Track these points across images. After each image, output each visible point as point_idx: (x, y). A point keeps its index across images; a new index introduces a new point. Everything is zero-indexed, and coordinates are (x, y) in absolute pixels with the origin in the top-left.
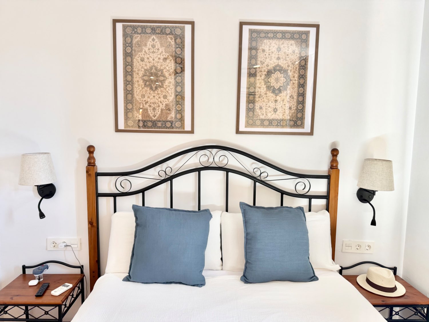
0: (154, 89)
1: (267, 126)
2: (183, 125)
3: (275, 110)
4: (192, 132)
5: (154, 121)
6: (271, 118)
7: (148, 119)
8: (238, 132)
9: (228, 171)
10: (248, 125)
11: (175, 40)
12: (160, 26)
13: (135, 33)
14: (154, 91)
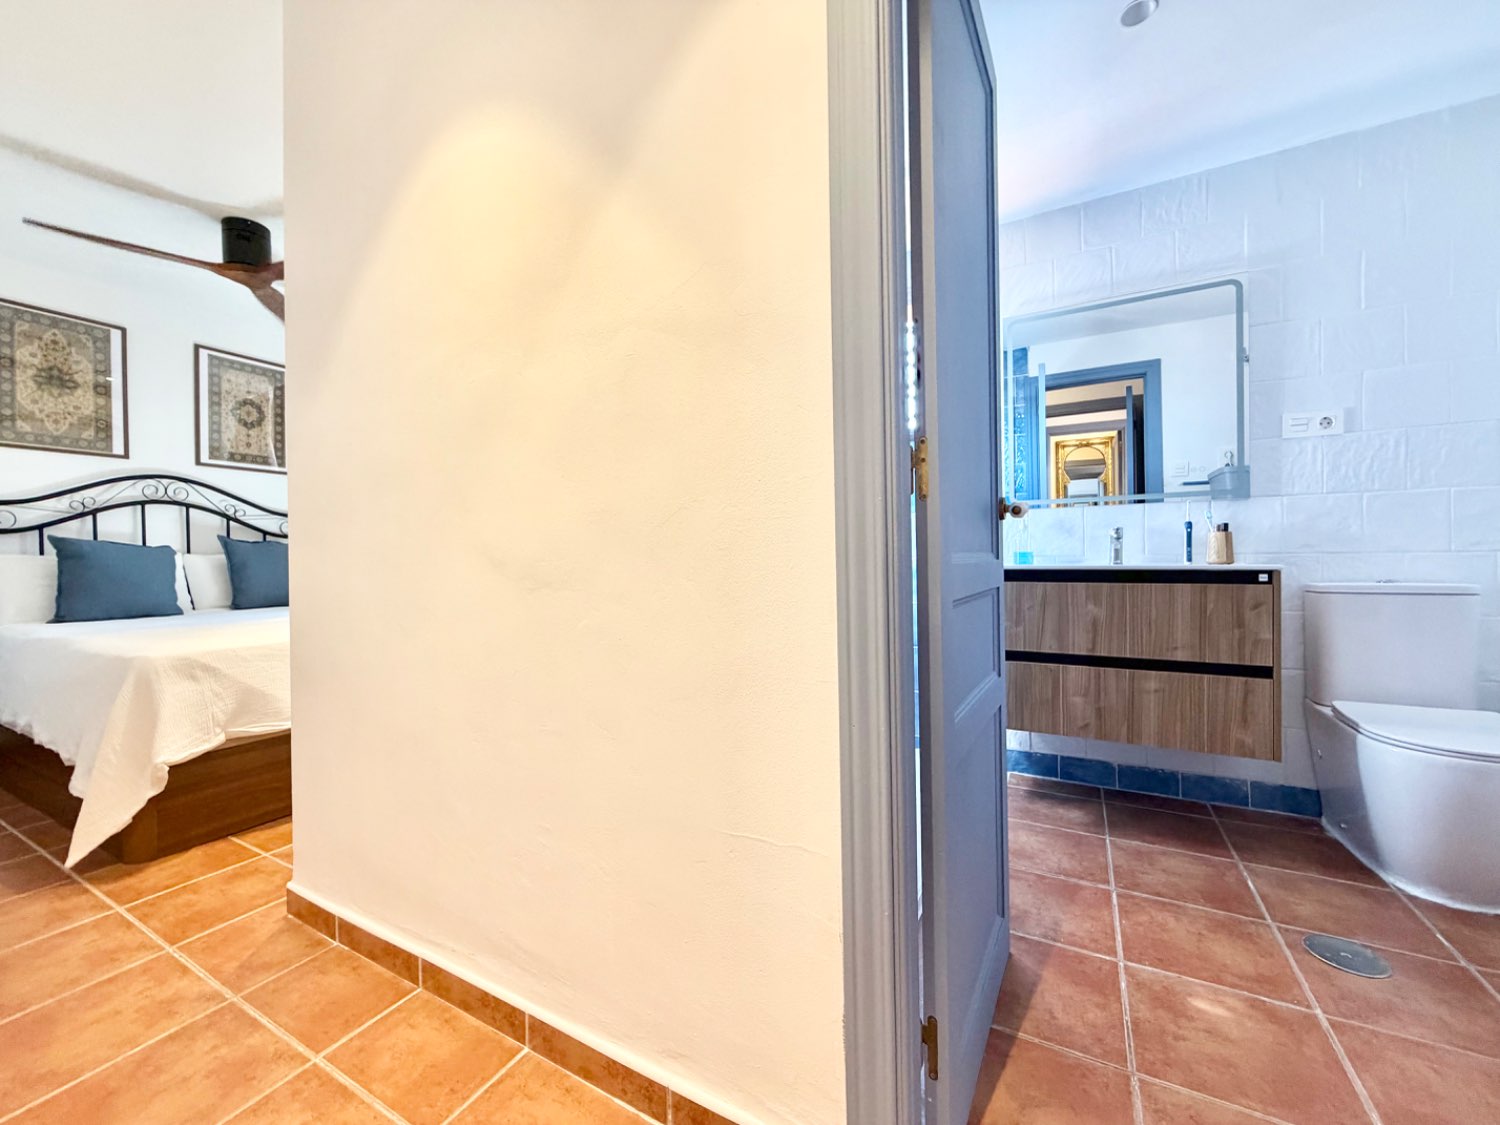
0: (56, 395)
1: (239, 461)
2: (110, 447)
3: (249, 445)
4: (126, 456)
5: (57, 437)
6: (244, 453)
7: (44, 432)
8: (198, 462)
9: (188, 506)
10: (212, 456)
11: (94, 343)
12: (68, 321)
13: (19, 318)
14: (56, 398)
